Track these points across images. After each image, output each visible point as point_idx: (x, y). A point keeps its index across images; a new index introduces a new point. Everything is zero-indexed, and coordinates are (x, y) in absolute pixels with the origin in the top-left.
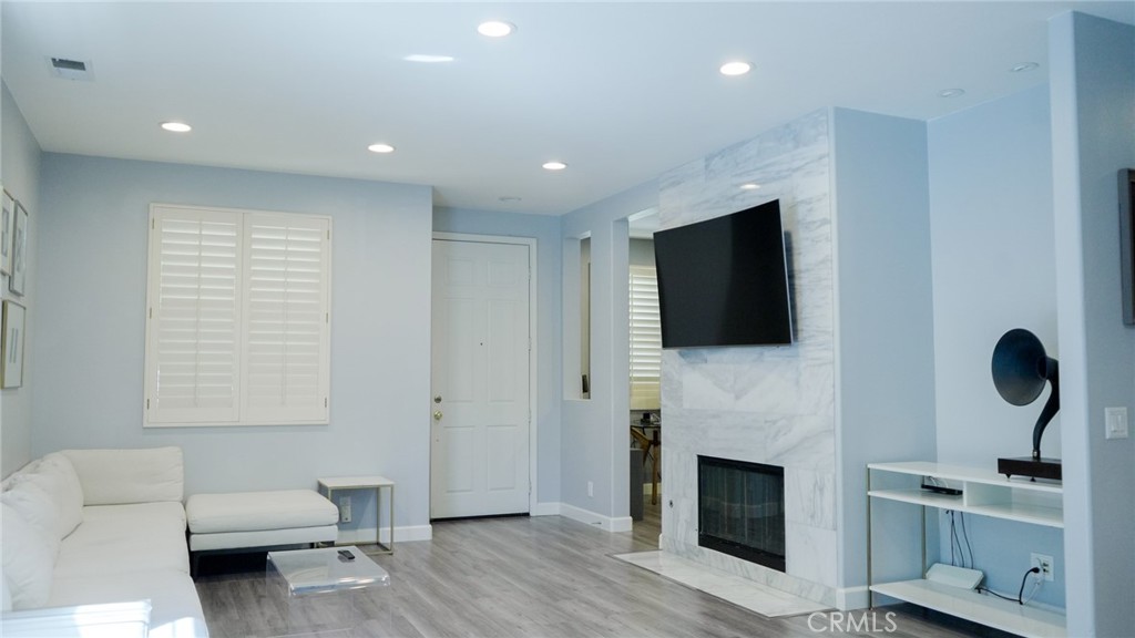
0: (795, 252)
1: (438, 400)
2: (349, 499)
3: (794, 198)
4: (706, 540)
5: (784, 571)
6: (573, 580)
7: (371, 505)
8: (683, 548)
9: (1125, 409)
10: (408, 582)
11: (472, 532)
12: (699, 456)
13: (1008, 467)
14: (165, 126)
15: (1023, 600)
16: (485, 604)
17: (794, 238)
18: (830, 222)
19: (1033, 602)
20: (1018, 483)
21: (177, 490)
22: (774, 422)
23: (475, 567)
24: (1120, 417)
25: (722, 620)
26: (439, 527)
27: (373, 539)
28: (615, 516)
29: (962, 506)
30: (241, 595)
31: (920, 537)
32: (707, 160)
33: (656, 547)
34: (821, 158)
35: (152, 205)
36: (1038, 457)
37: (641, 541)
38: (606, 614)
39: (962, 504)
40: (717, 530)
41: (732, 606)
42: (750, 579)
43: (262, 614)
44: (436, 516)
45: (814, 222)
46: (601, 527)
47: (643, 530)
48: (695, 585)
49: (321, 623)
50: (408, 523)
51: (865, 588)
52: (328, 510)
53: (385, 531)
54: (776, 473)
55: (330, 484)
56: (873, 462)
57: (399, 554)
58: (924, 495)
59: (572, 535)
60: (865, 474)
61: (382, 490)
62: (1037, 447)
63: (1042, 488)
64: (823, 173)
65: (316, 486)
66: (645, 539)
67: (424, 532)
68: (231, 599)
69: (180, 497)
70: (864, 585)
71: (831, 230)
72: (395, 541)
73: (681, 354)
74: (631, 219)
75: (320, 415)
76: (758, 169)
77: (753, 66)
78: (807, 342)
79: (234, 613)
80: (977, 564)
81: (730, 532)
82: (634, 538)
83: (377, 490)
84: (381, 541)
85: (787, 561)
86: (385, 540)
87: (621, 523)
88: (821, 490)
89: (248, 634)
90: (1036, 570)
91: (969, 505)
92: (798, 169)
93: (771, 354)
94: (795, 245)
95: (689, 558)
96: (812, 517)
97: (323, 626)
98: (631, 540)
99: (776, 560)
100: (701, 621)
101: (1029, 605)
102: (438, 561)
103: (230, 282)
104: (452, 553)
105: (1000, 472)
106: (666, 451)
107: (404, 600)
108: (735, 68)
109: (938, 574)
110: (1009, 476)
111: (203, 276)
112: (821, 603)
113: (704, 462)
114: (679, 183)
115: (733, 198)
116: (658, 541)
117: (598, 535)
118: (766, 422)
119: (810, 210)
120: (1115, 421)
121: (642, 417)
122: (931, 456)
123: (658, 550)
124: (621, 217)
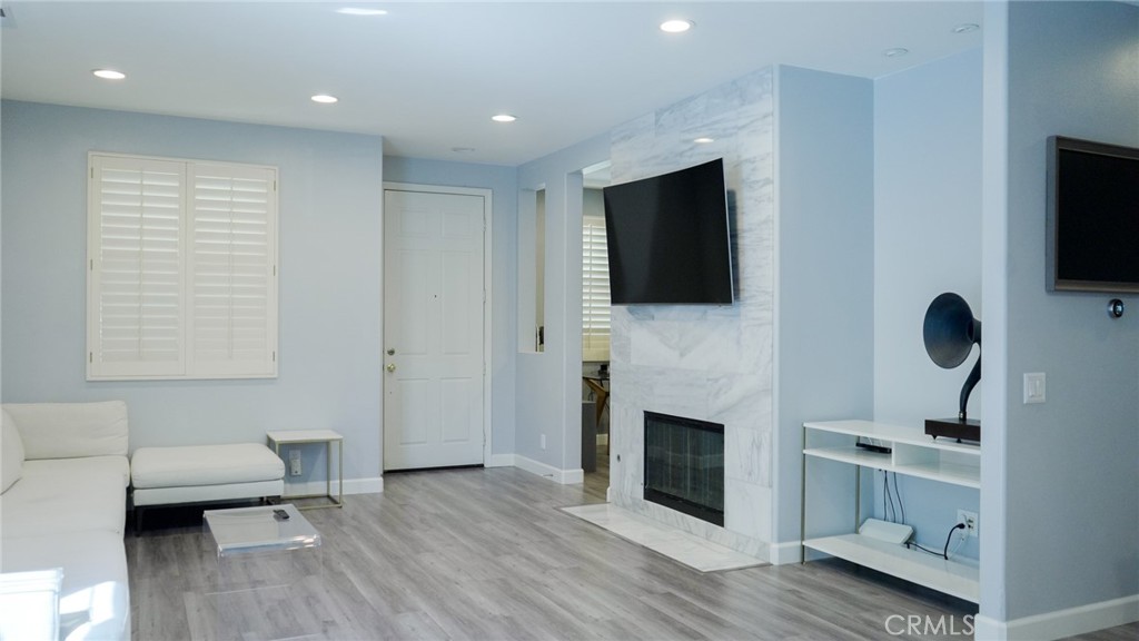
0: (739, 211)
1: (391, 353)
2: (298, 453)
3: (739, 157)
4: (651, 494)
5: (722, 525)
6: (517, 534)
7: (321, 457)
8: (629, 501)
9: (1043, 374)
10: (353, 537)
11: (424, 484)
12: (645, 412)
13: (934, 428)
14: (97, 73)
15: (948, 554)
16: (426, 559)
17: (738, 197)
18: (773, 182)
19: (957, 557)
20: (945, 445)
21: (122, 444)
22: (717, 380)
23: (422, 521)
24: (1038, 382)
25: (658, 576)
26: (393, 478)
27: (324, 492)
28: (567, 468)
29: (891, 465)
30: (185, 550)
31: (854, 493)
32: (657, 114)
33: (604, 500)
34: (765, 116)
35: (90, 154)
36: (964, 419)
37: (591, 494)
38: (544, 569)
39: (890, 463)
40: (662, 485)
41: (669, 560)
42: (690, 532)
43: (203, 569)
44: (388, 468)
45: (758, 182)
46: (554, 479)
47: (593, 482)
48: (639, 539)
49: (261, 579)
50: (359, 476)
51: (798, 543)
52: (275, 464)
53: (335, 483)
54: (718, 429)
55: (278, 438)
56: (808, 421)
57: (348, 507)
58: (858, 453)
59: (523, 487)
60: (801, 432)
61: (332, 444)
62: (963, 409)
63: (965, 450)
64: (766, 132)
65: (265, 440)
66: (595, 492)
67: (375, 484)
68: (174, 554)
69: (125, 452)
70: (796, 539)
71: (773, 190)
72: (344, 493)
73: (630, 311)
74: (586, 171)
75: (268, 368)
76: (704, 126)
77: (693, 23)
78: (748, 302)
79: (175, 569)
80: (908, 519)
81: (673, 486)
82: (585, 491)
83: (327, 443)
84: (332, 494)
85: (725, 515)
86: (334, 493)
87: (573, 475)
88: (759, 448)
89: (186, 590)
90: (962, 526)
91: (897, 465)
92: (743, 127)
93: (714, 312)
94: (739, 204)
95: (635, 511)
96: (750, 474)
97: (262, 582)
98: (581, 493)
99: (715, 515)
100: (636, 576)
101: (954, 561)
102: (389, 515)
103: (174, 234)
104: (401, 506)
105: (927, 433)
106: (614, 404)
107: (346, 554)
108: (675, 26)
109: (871, 529)
110: (935, 437)
111: (145, 227)
112: (757, 557)
113: (651, 418)
114: (630, 138)
115: (681, 154)
116: (606, 494)
117: (549, 487)
118: (708, 380)
119: (753, 170)
120: (1034, 387)
121: (599, 368)
122: (867, 415)
123: (606, 502)
124: (574, 170)
